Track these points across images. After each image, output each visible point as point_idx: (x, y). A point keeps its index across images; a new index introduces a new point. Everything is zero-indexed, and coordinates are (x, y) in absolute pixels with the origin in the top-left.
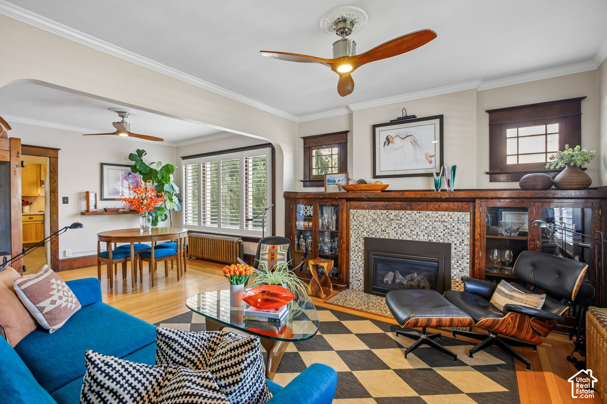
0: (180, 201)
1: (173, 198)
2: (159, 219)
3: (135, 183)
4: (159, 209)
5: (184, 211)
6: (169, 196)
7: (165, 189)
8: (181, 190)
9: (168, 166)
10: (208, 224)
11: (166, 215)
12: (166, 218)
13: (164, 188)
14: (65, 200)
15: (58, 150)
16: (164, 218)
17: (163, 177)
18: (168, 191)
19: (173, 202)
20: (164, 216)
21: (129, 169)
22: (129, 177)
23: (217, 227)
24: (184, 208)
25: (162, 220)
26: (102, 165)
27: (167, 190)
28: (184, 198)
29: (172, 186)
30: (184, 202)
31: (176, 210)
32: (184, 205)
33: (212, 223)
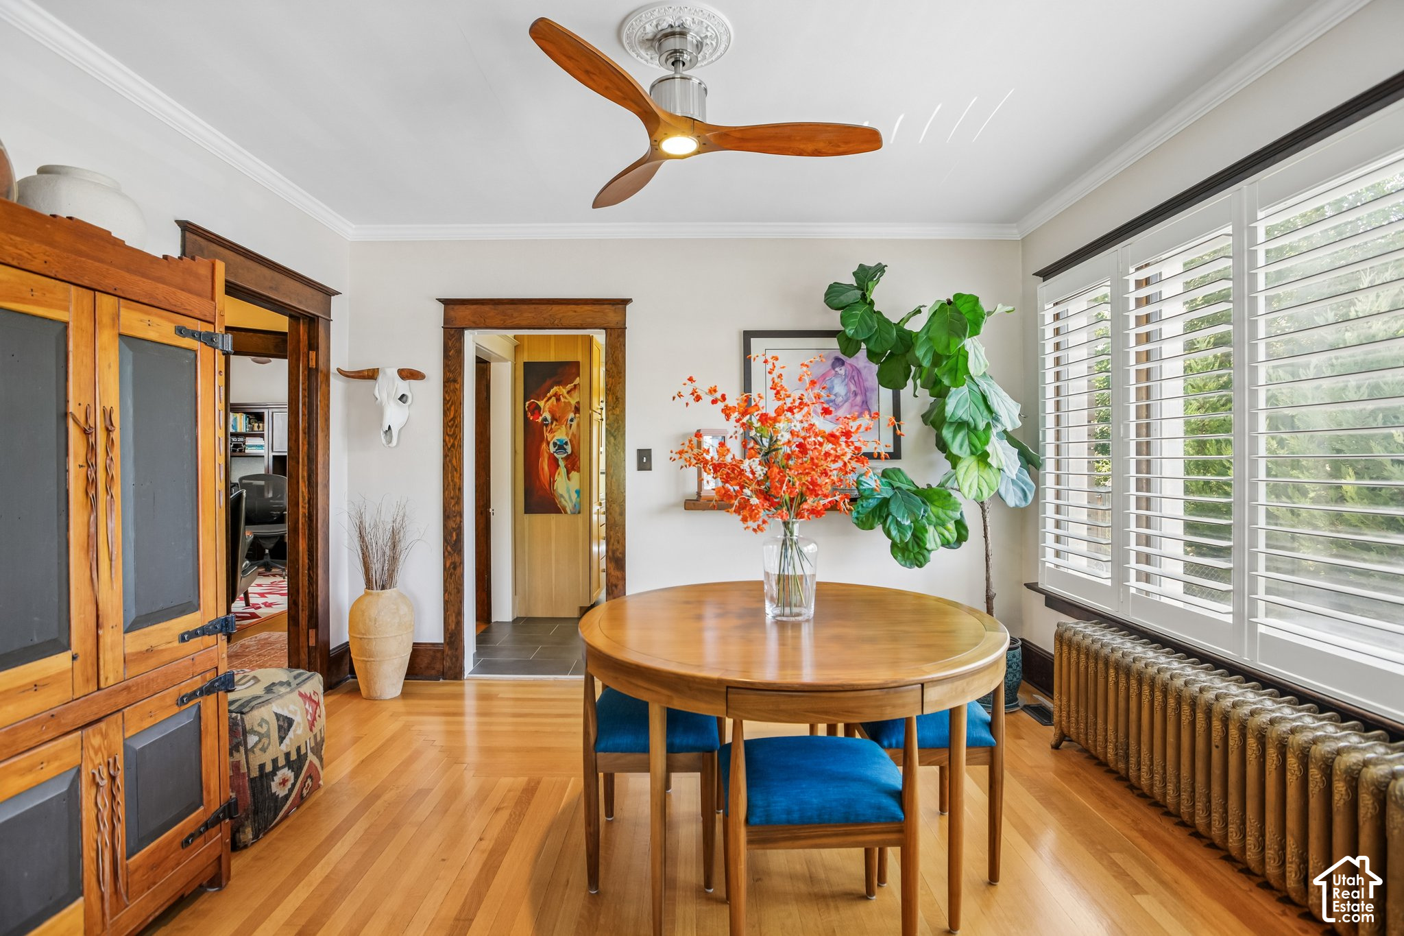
0: (1030, 461)
1: (989, 449)
2: (932, 537)
3: (856, 394)
4: (927, 496)
5: (1050, 510)
6: (971, 444)
7: (949, 409)
8: (1031, 416)
9: (959, 303)
10: (1170, 590)
11: (960, 525)
12: (961, 538)
13: (944, 405)
14: (644, 459)
15: (625, 302)
16: (952, 535)
17: (937, 360)
18: (965, 417)
19: (990, 466)
20: (951, 526)
21: (833, 343)
22: (837, 373)
23: (1229, 619)
24: (1050, 496)
25: (946, 544)
26: (748, 335)
27: (963, 414)
28: (1050, 451)
29: (985, 398)
30: (1050, 466)
31: (1012, 500)
32: (1050, 481)
33: (1189, 588)
